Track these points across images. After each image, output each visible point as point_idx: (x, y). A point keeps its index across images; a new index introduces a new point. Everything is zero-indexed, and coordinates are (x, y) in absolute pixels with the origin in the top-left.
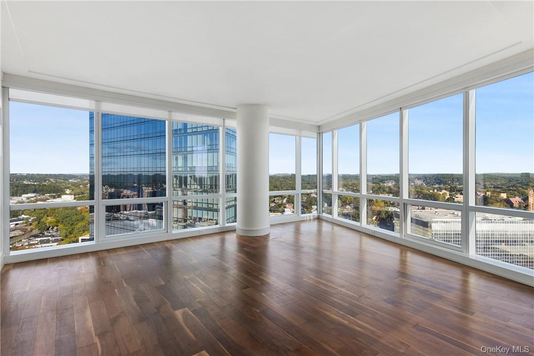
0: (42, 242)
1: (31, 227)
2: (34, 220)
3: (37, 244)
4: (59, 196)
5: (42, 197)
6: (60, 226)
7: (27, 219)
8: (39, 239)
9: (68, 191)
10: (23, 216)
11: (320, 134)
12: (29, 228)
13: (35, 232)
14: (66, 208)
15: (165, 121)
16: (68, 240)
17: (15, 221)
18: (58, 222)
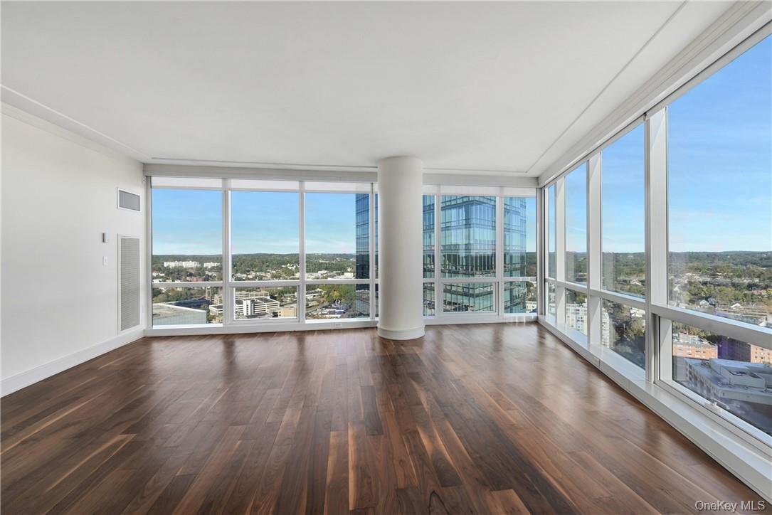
0: (330, 313)
1: (324, 299)
2: (325, 294)
3: (327, 314)
4: (343, 274)
5: (331, 274)
6: (343, 300)
7: (321, 292)
8: (328, 310)
9: (349, 269)
10: (318, 289)
11: (541, 190)
12: (322, 300)
13: (326, 304)
14: (347, 285)
15: (434, 197)
16: (348, 313)
17: (313, 293)
18: (341, 296)
